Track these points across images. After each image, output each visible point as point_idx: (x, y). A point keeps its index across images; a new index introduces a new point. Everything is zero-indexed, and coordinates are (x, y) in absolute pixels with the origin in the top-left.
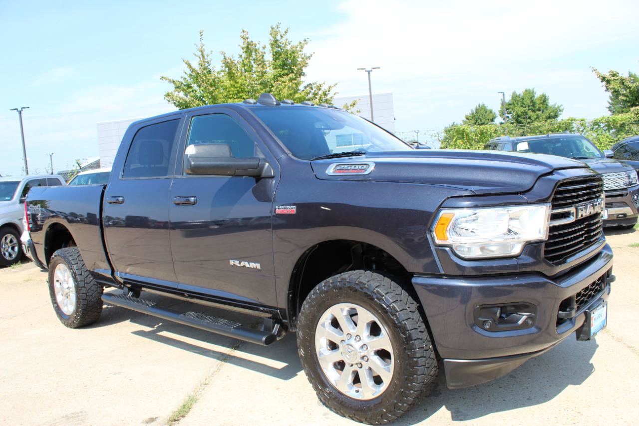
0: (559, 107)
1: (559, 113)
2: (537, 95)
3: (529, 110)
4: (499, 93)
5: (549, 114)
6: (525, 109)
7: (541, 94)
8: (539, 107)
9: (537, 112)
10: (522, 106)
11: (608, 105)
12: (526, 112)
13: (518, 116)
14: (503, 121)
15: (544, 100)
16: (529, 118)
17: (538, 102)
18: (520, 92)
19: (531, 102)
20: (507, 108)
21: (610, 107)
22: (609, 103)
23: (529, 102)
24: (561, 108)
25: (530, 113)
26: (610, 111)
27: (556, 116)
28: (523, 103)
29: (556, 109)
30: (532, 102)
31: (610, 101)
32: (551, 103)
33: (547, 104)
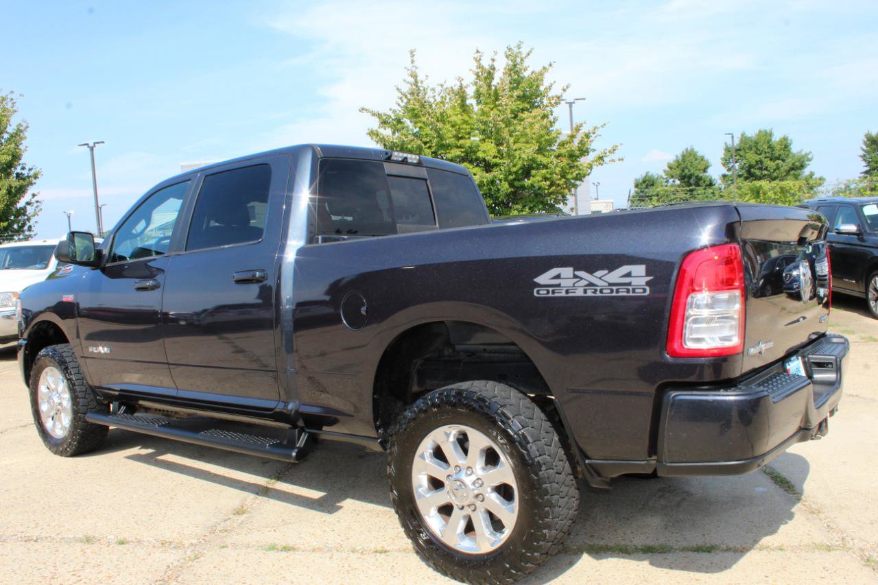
0: (806, 155)
1: (807, 163)
2: (776, 138)
3: (766, 158)
4: (726, 134)
5: (793, 164)
6: (761, 156)
7: (782, 136)
8: (780, 155)
9: (777, 162)
10: (756, 153)
11: (862, 153)
12: (761, 162)
13: (751, 166)
14: (727, 173)
15: (785, 145)
16: (766, 169)
17: (778, 147)
18: (752, 133)
19: (768, 147)
20: (733, 154)
21: (865, 155)
22: (863, 150)
23: (765, 147)
24: (810, 156)
25: (768, 163)
26: (865, 160)
27: (802, 167)
28: (757, 149)
29: (803, 156)
30: (770, 147)
31: (865, 147)
32: (795, 149)
33: (789, 151)
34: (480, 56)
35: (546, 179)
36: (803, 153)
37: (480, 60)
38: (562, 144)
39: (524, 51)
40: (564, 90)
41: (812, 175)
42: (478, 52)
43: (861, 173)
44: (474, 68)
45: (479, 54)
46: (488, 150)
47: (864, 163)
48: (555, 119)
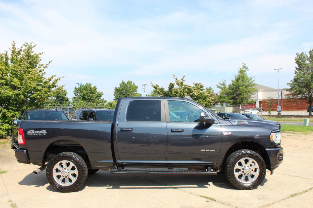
0: (102, 92)
1: (102, 95)
2: (92, 86)
3: (89, 92)
4: (77, 83)
5: (98, 95)
6: (87, 92)
7: (94, 86)
8: (93, 92)
9: (93, 94)
10: (86, 91)
11: (114, 93)
12: (88, 94)
13: (84, 95)
14: (75, 97)
15: (95, 89)
16: (89, 96)
17: (93, 89)
18: (84, 84)
19: (90, 89)
20: (78, 91)
21: (115, 94)
22: (114, 92)
23: (89, 89)
24: (103, 93)
25: (90, 94)
26: (115, 95)
27: (100, 96)
28: (86, 89)
30: (91, 89)
32: (98, 90)
33: (96, 91)
34: (15, 44)
35: (39, 95)
36: (101, 92)
37: (14, 45)
38: (46, 83)
39: (33, 45)
40: (50, 63)
41: (103, 99)
42: (14, 42)
43: (114, 100)
44: (11, 48)
45: (14, 43)
46: (16, 81)
47: (114, 97)
48: (45, 73)
